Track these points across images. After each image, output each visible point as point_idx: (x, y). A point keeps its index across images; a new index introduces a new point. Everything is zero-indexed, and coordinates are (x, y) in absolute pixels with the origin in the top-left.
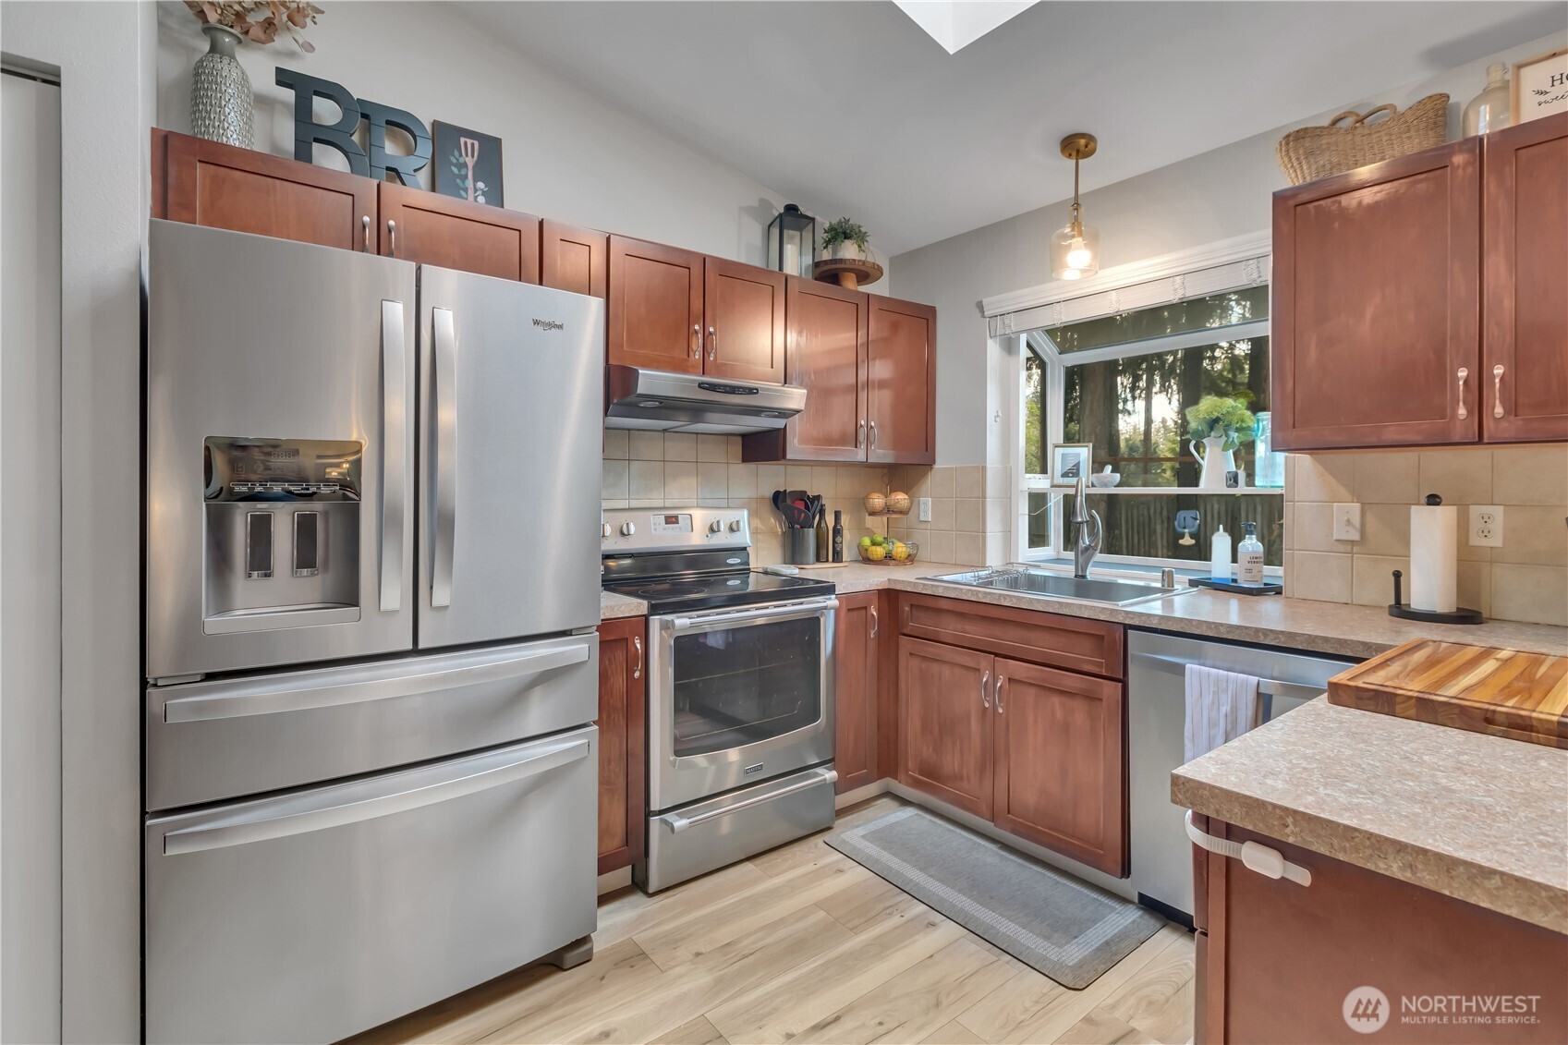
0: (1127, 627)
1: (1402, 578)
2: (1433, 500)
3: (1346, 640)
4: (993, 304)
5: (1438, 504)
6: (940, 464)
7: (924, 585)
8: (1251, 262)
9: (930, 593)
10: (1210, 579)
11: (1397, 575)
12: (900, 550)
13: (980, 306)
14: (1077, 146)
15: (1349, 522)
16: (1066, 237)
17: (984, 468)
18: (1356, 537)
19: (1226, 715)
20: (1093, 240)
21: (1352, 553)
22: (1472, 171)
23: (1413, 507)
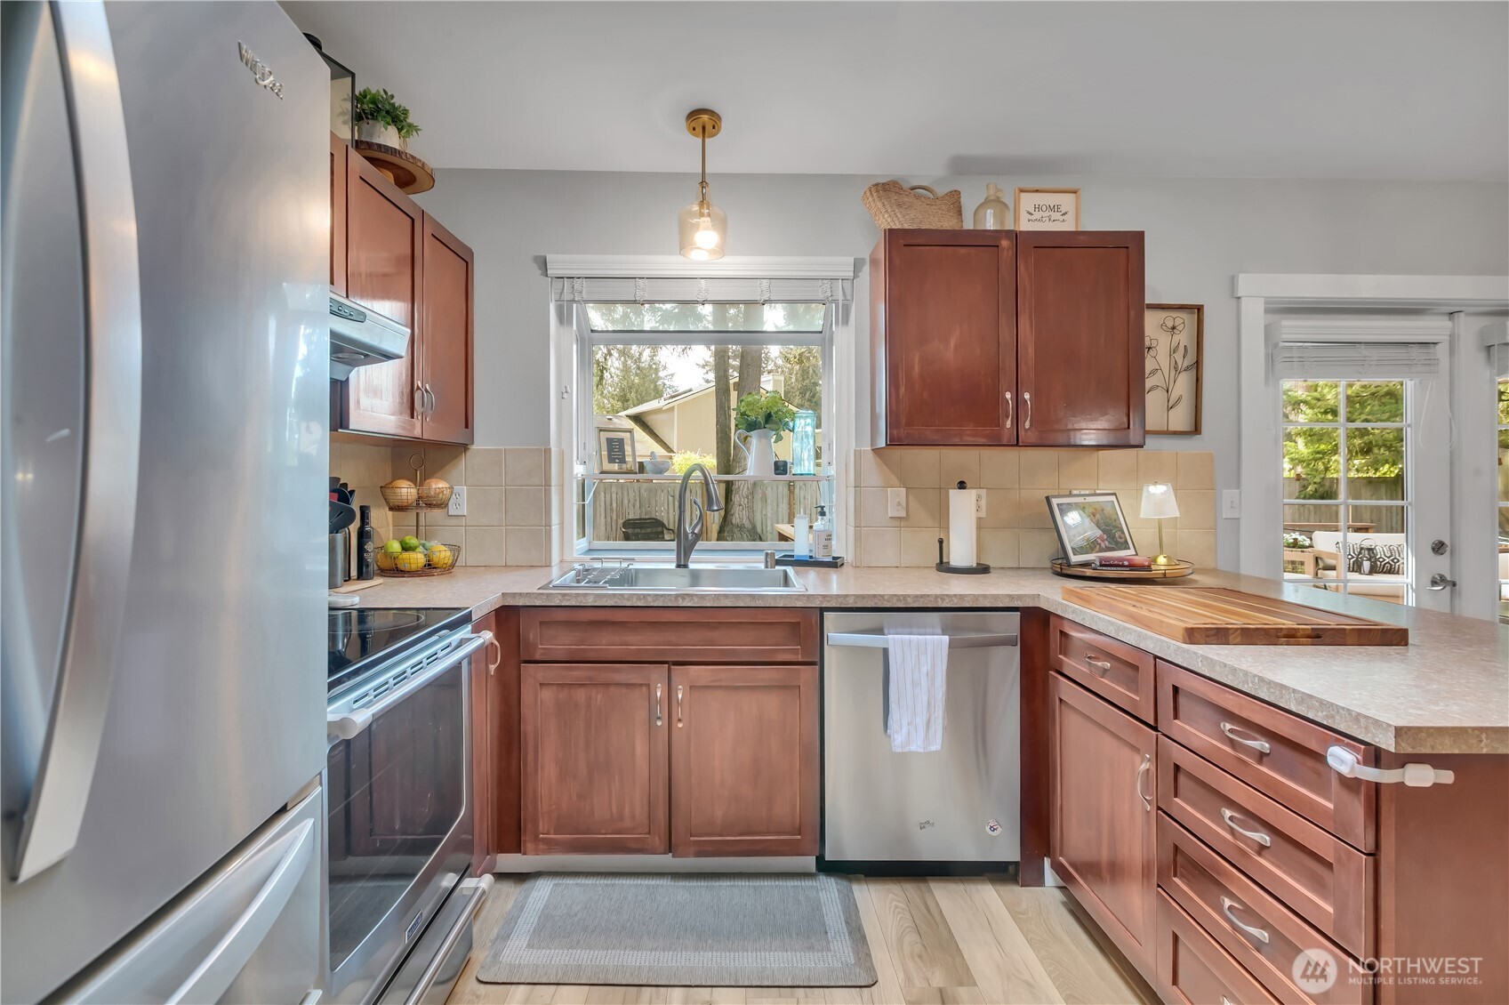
0: (823, 610)
1: (944, 544)
2: (962, 485)
3: (998, 595)
4: (560, 263)
5: (965, 488)
6: (480, 444)
7: (564, 595)
8: (825, 281)
9: (574, 604)
10: (793, 556)
11: (941, 542)
12: (443, 554)
13: (543, 264)
14: (703, 121)
15: (899, 504)
16: (692, 214)
17: (548, 451)
18: (903, 514)
19: (927, 674)
20: (722, 225)
21: (900, 527)
22: (1011, 253)
23: (950, 491)
